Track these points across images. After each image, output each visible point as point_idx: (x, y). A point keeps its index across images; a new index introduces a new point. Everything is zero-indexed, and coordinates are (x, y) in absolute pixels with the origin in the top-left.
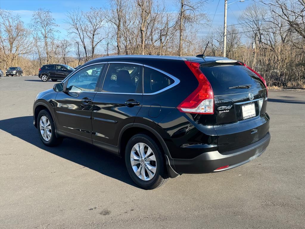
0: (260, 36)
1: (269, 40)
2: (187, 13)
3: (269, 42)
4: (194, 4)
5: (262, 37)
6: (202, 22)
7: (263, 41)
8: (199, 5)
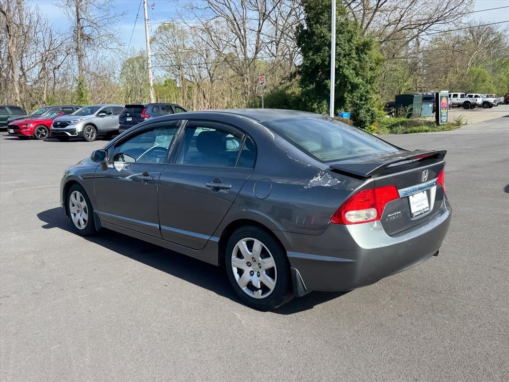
2: (86, 31)
3: (192, 78)
4: (98, 19)
6: (111, 46)
8: (106, 21)
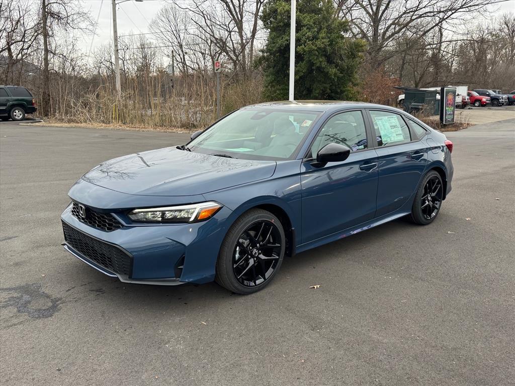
0: (184, 56)
5: (186, 57)
7: (188, 63)
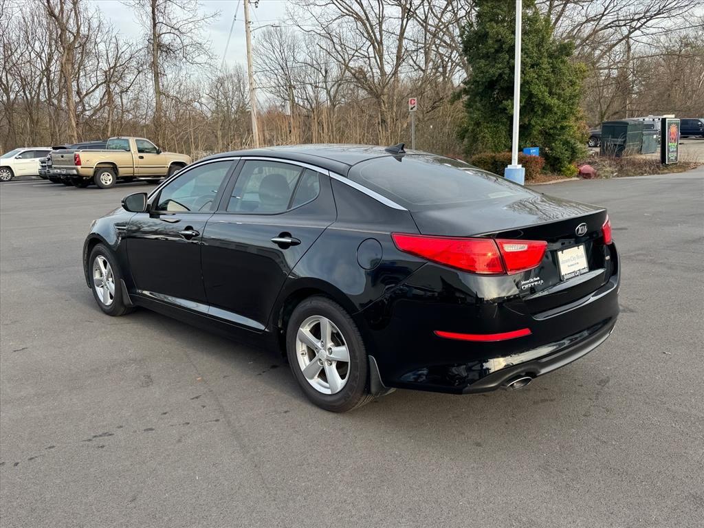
1: (307, 99)
4: (181, 23)
8: (191, 25)
